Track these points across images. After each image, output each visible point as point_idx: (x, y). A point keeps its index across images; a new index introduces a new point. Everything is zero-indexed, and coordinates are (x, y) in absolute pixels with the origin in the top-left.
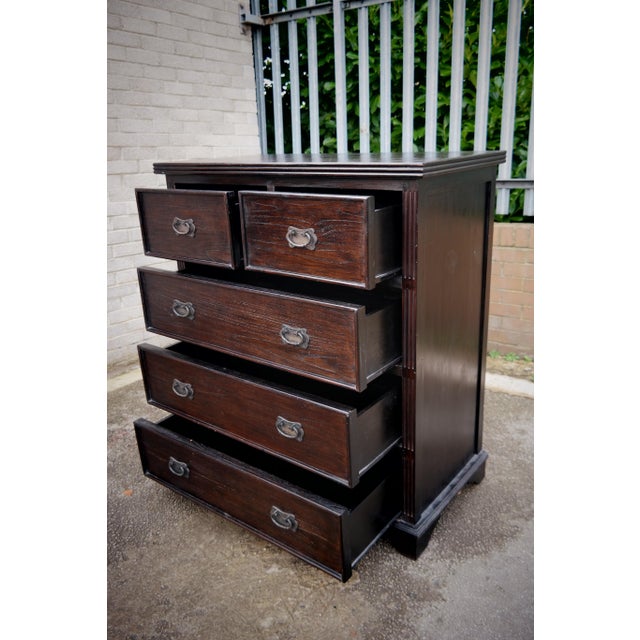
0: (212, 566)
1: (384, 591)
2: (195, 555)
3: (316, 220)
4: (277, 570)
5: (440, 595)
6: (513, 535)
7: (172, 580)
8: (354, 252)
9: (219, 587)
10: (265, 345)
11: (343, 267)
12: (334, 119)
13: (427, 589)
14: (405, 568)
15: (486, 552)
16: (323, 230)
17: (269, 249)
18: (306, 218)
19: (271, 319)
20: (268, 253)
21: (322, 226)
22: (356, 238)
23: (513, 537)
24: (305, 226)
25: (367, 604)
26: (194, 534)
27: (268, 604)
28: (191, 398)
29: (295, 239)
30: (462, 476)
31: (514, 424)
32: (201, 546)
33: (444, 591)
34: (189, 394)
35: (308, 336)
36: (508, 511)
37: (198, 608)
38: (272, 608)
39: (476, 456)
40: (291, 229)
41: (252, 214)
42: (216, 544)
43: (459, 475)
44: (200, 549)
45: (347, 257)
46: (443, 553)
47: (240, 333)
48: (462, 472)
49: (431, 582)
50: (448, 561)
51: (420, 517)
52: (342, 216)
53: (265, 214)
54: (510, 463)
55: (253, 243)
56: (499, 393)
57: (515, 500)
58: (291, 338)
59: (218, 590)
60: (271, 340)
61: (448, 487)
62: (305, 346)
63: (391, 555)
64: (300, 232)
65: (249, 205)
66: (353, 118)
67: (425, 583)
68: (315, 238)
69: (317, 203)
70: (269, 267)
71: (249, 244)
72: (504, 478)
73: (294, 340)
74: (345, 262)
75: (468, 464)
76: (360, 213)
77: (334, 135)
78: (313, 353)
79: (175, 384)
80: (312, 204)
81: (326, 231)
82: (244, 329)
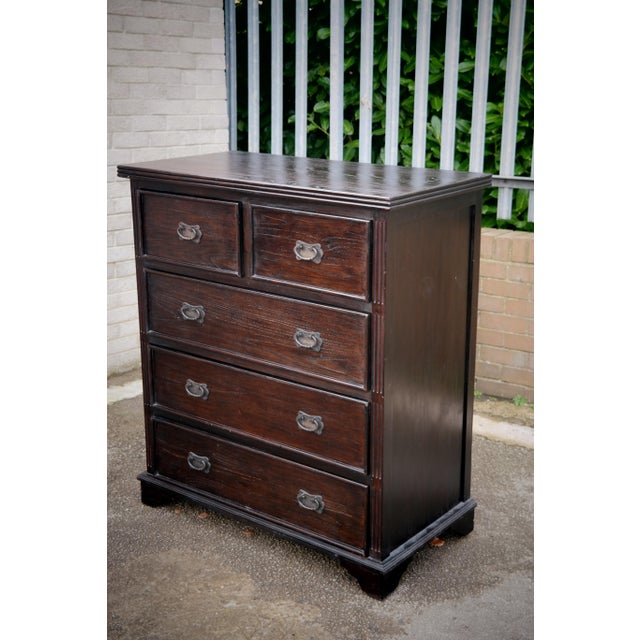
0: (165, 600)
1: (345, 624)
2: (147, 591)
3: (323, 236)
4: (234, 605)
5: (402, 630)
6: (491, 584)
7: (124, 610)
8: (356, 268)
9: (174, 617)
10: (279, 348)
11: (345, 280)
12: (328, 75)
13: (391, 625)
14: (370, 607)
15: (458, 598)
16: (329, 246)
17: (276, 260)
18: (314, 234)
19: (286, 323)
20: (275, 264)
21: (328, 242)
22: (359, 255)
23: (490, 586)
24: (313, 241)
25: (327, 633)
26: (144, 573)
27: (224, 631)
28: (205, 398)
29: (302, 252)
30: (442, 522)
31: (523, 480)
32: (153, 583)
33: (408, 628)
34: (205, 394)
35: (321, 340)
36: (493, 563)
37: (153, 634)
38: (230, 634)
39: (461, 504)
40: (299, 243)
41: (261, 226)
42: (170, 582)
43: (438, 520)
44: (152, 586)
45: (350, 271)
46: (412, 596)
47: (251, 336)
48: (442, 517)
49: (395, 619)
50: (416, 603)
51: (389, 555)
52: (346, 235)
53: (275, 226)
54: (507, 519)
55: (260, 254)
56: (514, 446)
57: (502, 554)
58: (305, 341)
59: (173, 620)
60: (284, 343)
61: (424, 531)
62: (317, 349)
63: (356, 596)
64: (308, 246)
65: (259, 216)
66: (352, 76)
67: (389, 620)
68: (322, 253)
69: (324, 222)
70: (275, 277)
71: (256, 254)
72: (496, 534)
73: (308, 343)
74: (349, 276)
75: (451, 511)
76: (363, 233)
77: (327, 99)
78: (325, 355)
79: (188, 384)
80: (320, 222)
81: (332, 247)
82: (257, 332)
